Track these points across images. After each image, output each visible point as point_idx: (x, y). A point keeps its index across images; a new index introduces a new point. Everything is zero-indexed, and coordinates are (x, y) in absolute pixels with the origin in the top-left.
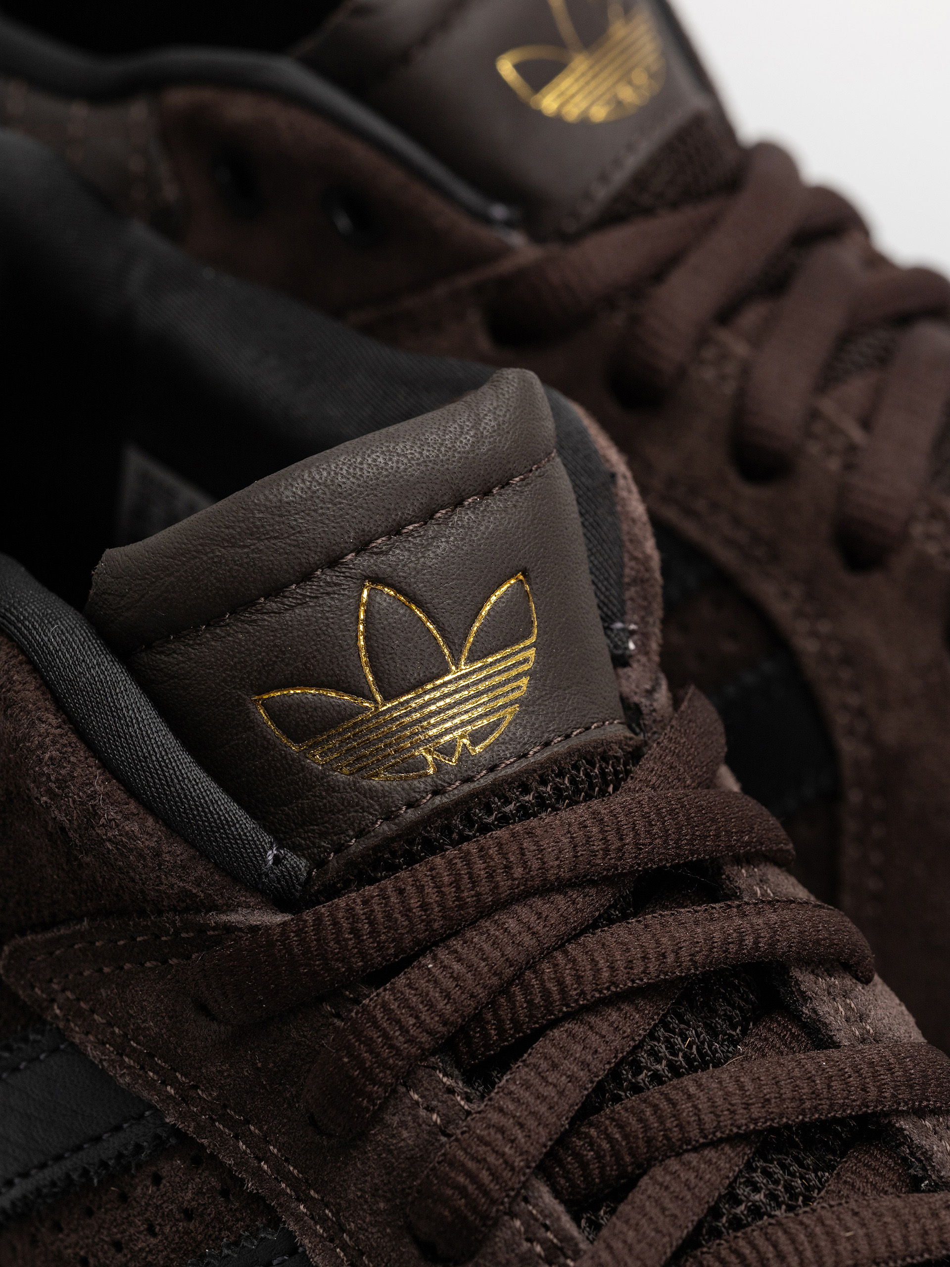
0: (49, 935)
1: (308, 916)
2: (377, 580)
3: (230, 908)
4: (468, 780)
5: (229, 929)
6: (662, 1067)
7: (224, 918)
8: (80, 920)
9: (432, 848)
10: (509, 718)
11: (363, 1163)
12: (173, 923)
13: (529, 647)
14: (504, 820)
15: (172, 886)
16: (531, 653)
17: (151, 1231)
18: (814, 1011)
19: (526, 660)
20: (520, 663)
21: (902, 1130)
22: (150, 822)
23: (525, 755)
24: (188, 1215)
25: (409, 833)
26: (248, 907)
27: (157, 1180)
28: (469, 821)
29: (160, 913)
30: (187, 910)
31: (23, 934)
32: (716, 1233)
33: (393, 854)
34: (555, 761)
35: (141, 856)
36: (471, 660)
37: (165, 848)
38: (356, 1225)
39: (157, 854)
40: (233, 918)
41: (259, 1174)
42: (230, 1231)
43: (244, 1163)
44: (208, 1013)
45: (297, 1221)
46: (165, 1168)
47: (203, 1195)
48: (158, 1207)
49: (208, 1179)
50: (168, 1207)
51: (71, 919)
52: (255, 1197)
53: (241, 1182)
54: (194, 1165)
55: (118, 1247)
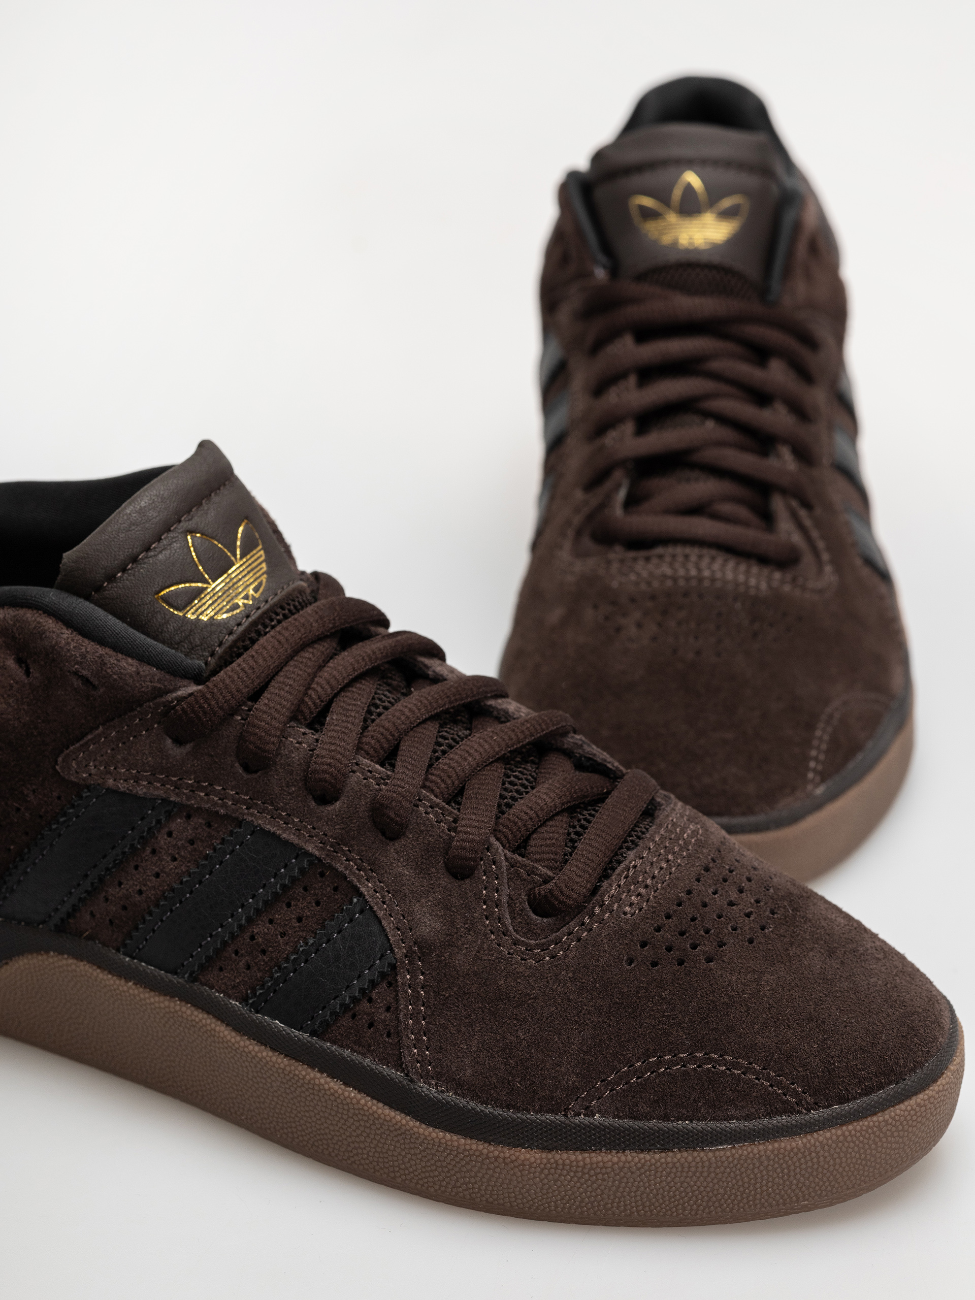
0: (81, 743)
1: (209, 684)
2: (192, 532)
3: (176, 689)
4: (258, 608)
5: (180, 699)
6: (386, 704)
7: (174, 695)
8: (98, 728)
9: (253, 642)
10: (264, 580)
11: (277, 775)
12: (150, 707)
13: (260, 551)
14: (279, 622)
15: (147, 687)
16: (262, 552)
17: (174, 859)
18: (434, 671)
19: (261, 556)
20: (259, 558)
21: (491, 706)
22: (130, 660)
23: (276, 594)
24: (192, 842)
25: (242, 637)
26: (184, 686)
27: (170, 834)
28: (265, 626)
29: (141, 706)
30: (155, 698)
31: (68, 748)
32: (438, 759)
33: (238, 648)
34: (290, 594)
35: (131, 676)
36: (241, 558)
37: (141, 670)
38: (283, 803)
39: (138, 673)
40: (180, 693)
41: (224, 806)
42: (217, 839)
43: (215, 804)
44: (179, 742)
45: (252, 816)
46: (173, 826)
47: (197, 829)
48: (174, 846)
49: (198, 820)
50: (180, 843)
51: (92, 729)
52: (226, 817)
53: (217, 812)
54: (189, 817)
55: (157, 875)
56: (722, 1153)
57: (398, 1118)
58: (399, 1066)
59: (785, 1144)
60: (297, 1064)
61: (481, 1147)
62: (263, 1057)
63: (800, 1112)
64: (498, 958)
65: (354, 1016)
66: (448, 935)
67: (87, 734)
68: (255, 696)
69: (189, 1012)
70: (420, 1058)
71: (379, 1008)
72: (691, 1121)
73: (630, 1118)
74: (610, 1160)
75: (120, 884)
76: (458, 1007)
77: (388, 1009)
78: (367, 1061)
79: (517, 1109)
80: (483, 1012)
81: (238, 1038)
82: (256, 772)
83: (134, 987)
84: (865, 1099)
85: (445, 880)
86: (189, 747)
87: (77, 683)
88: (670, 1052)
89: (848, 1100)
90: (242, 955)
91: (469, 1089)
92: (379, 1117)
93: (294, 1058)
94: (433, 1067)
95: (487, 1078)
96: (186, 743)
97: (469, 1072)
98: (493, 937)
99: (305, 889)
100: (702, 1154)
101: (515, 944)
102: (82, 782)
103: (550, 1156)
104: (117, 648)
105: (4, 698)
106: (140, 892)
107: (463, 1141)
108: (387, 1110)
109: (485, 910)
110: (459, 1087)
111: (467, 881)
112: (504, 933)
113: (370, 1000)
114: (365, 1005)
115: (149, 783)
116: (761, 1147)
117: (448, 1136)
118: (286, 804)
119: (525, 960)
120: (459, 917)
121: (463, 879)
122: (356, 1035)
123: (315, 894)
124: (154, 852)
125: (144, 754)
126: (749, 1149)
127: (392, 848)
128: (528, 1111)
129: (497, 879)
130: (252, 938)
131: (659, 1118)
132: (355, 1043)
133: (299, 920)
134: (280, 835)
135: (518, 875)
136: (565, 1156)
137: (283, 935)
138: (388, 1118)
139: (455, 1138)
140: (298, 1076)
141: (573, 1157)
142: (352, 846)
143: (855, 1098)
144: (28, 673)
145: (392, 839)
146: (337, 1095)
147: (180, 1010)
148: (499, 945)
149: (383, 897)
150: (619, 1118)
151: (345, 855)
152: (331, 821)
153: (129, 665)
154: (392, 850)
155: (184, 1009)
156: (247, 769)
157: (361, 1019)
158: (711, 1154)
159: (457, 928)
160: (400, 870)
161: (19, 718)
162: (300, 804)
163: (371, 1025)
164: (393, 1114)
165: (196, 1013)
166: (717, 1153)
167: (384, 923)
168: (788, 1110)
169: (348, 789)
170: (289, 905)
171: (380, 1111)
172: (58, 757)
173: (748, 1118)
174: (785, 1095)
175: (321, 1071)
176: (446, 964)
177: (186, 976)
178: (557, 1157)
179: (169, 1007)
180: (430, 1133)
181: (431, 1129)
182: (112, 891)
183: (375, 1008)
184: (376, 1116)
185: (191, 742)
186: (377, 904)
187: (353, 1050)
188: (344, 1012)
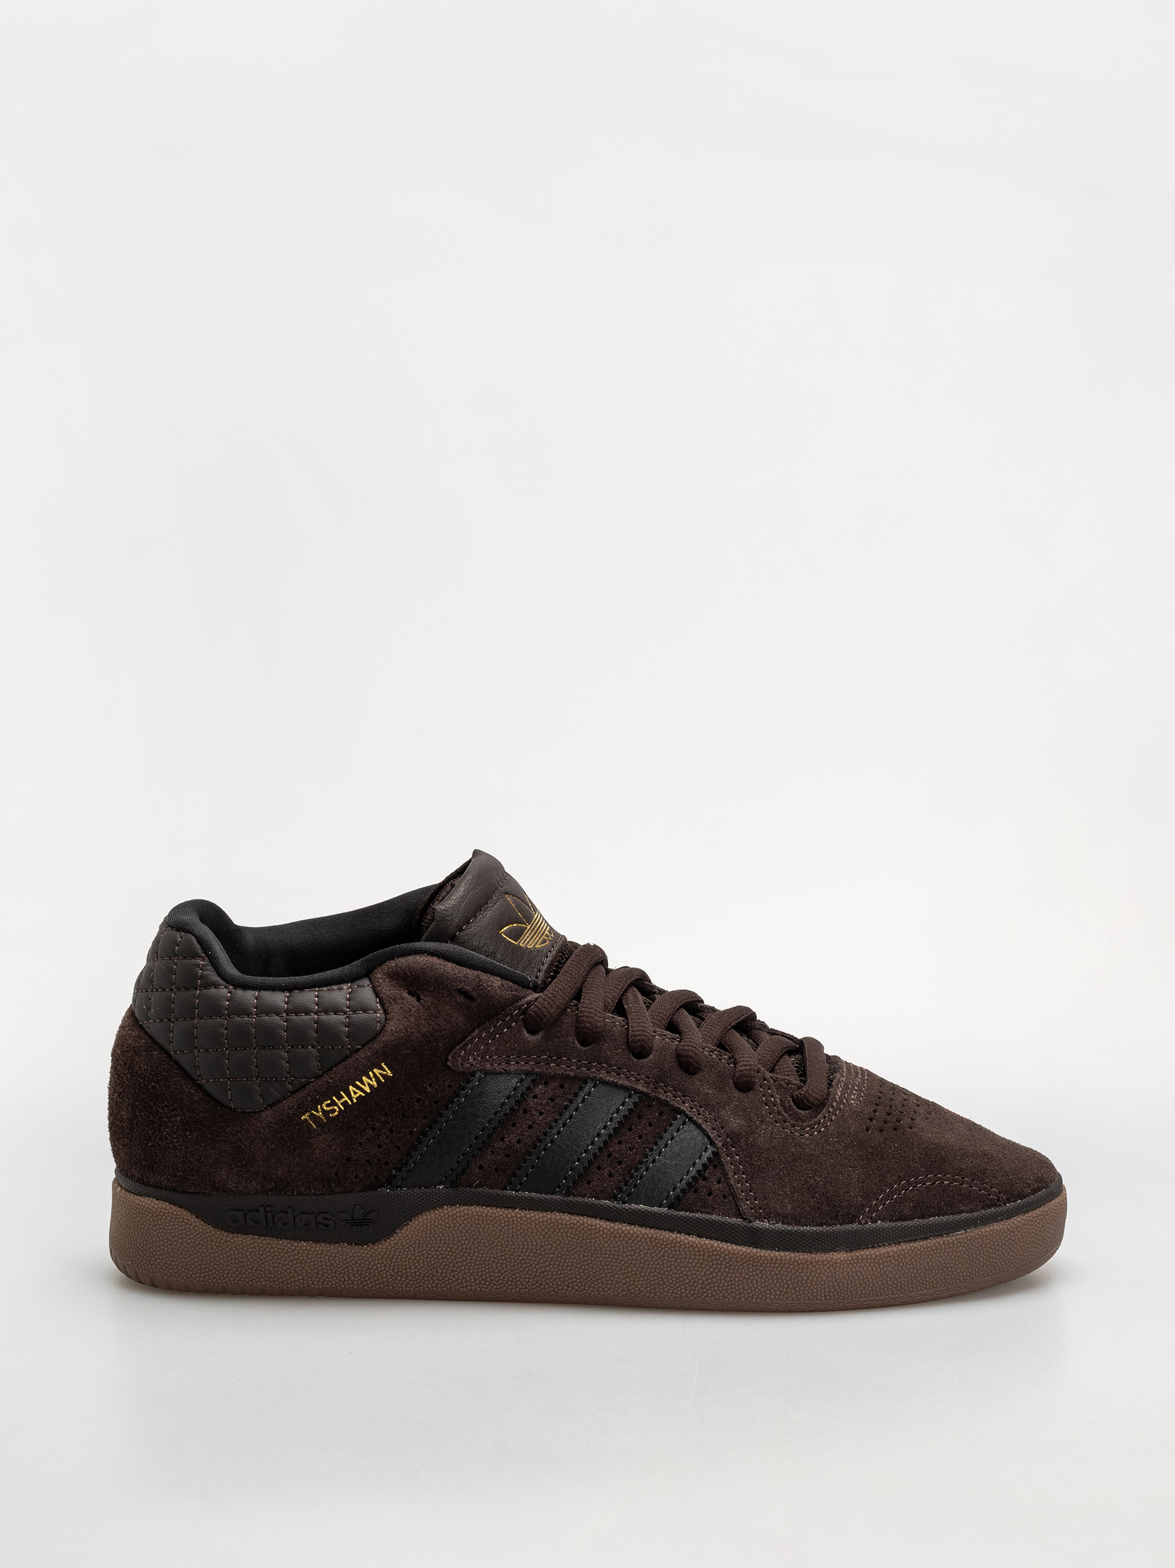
0: (463, 1044)
1: (546, 992)
3: (524, 997)
5: (529, 1003)
7: (525, 1000)
8: (474, 1031)
11: (606, 1044)
12: (514, 1009)
15: (508, 996)
17: (541, 1114)
22: (495, 977)
24: (552, 1100)
26: (530, 994)
29: (503, 1010)
30: (514, 1003)
31: (454, 1048)
33: (555, 967)
37: (504, 983)
38: (614, 1061)
39: (503, 986)
40: (528, 999)
41: (572, 1070)
42: (570, 1094)
43: (566, 1071)
44: (532, 1032)
45: (594, 1074)
46: (537, 1091)
47: (554, 1090)
48: (540, 1104)
49: (554, 1084)
50: (544, 1101)
51: (470, 1033)
52: (574, 1078)
53: (569, 1075)
54: (546, 1083)
55: (530, 1127)
56: (960, 1236)
57: (744, 1249)
58: (739, 1214)
59: (996, 1226)
60: (660, 1232)
61: (806, 1256)
62: (634, 1233)
63: (1000, 1205)
64: (786, 1136)
65: (696, 1191)
66: (749, 1127)
67: (466, 1037)
68: (578, 996)
69: (567, 1218)
70: (752, 1206)
71: (713, 1182)
72: (938, 1216)
73: (901, 1220)
74: (892, 1251)
75: (502, 1139)
76: (769, 1170)
77: (719, 1182)
78: (714, 1217)
79: (828, 1225)
80: (787, 1170)
81: (612, 1225)
82: (590, 1044)
83: (520, 1212)
84: (1033, 1197)
85: (737, 1094)
86: (541, 1034)
87: (460, 999)
88: (914, 1176)
89: (1025, 1197)
90: (604, 1168)
91: (792, 1218)
92: (729, 1253)
93: (658, 1229)
94: (764, 1210)
95: (803, 1208)
96: (538, 1032)
97: (789, 1207)
98: (778, 1124)
99: (639, 1117)
100: (949, 1238)
101: (793, 1127)
102: (467, 1071)
103: (852, 1254)
104: (485, 970)
105: (407, 1018)
106: (519, 1142)
107: (793, 1255)
108: (735, 1247)
109: (768, 1109)
110: (785, 1219)
111: (751, 1092)
112: (784, 1121)
113: (705, 1179)
114: (702, 1182)
115: (516, 1063)
116: (983, 1230)
117: (782, 1253)
118: (617, 1061)
119: (803, 1135)
120: (753, 1115)
121: (748, 1092)
122: (701, 1202)
123: (647, 1119)
124: (525, 1112)
125: (511, 1043)
126: (976, 1232)
127: (695, 1079)
128: (836, 1225)
129: (769, 1089)
130: (609, 1156)
131: (919, 1217)
132: (702, 1207)
133: (640, 1137)
134: (617, 1082)
135: (781, 1086)
136: (862, 1253)
137: (631, 1149)
138: (736, 1252)
139: (787, 1254)
140: (662, 1240)
141: (868, 1253)
142: (667, 1083)
143: (1028, 1196)
144: (419, 1000)
145: (693, 1074)
146: (695, 1245)
147: (560, 1219)
148: (784, 1129)
149: (698, 1111)
150: (893, 1221)
151: (663, 1089)
152: (650, 1067)
153: (496, 982)
154: (696, 1080)
155: (563, 1217)
156: (583, 1044)
157: (702, 1191)
158: (954, 1238)
159: (754, 1122)
160: (706, 1090)
161: (419, 1031)
162: (626, 1060)
163: (710, 1194)
164: (739, 1248)
165: (573, 1218)
166: (957, 1236)
167: (703, 1126)
168: (993, 1204)
169: (655, 1046)
170: (630, 1130)
171: (730, 1248)
172: (448, 1055)
173: (972, 1211)
174: (990, 1196)
175: (679, 1232)
176: (752, 1146)
177: (563, 1192)
178: (858, 1254)
179: (551, 1219)
180: (769, 1254)
181: (769, 1252)
182: (498, 1145)
183: (710, 1182)
184: (727, 1252)
185: (541, 1030)
186: (695, 1115)
187: (702, 1213)
188: (689, 1189)
